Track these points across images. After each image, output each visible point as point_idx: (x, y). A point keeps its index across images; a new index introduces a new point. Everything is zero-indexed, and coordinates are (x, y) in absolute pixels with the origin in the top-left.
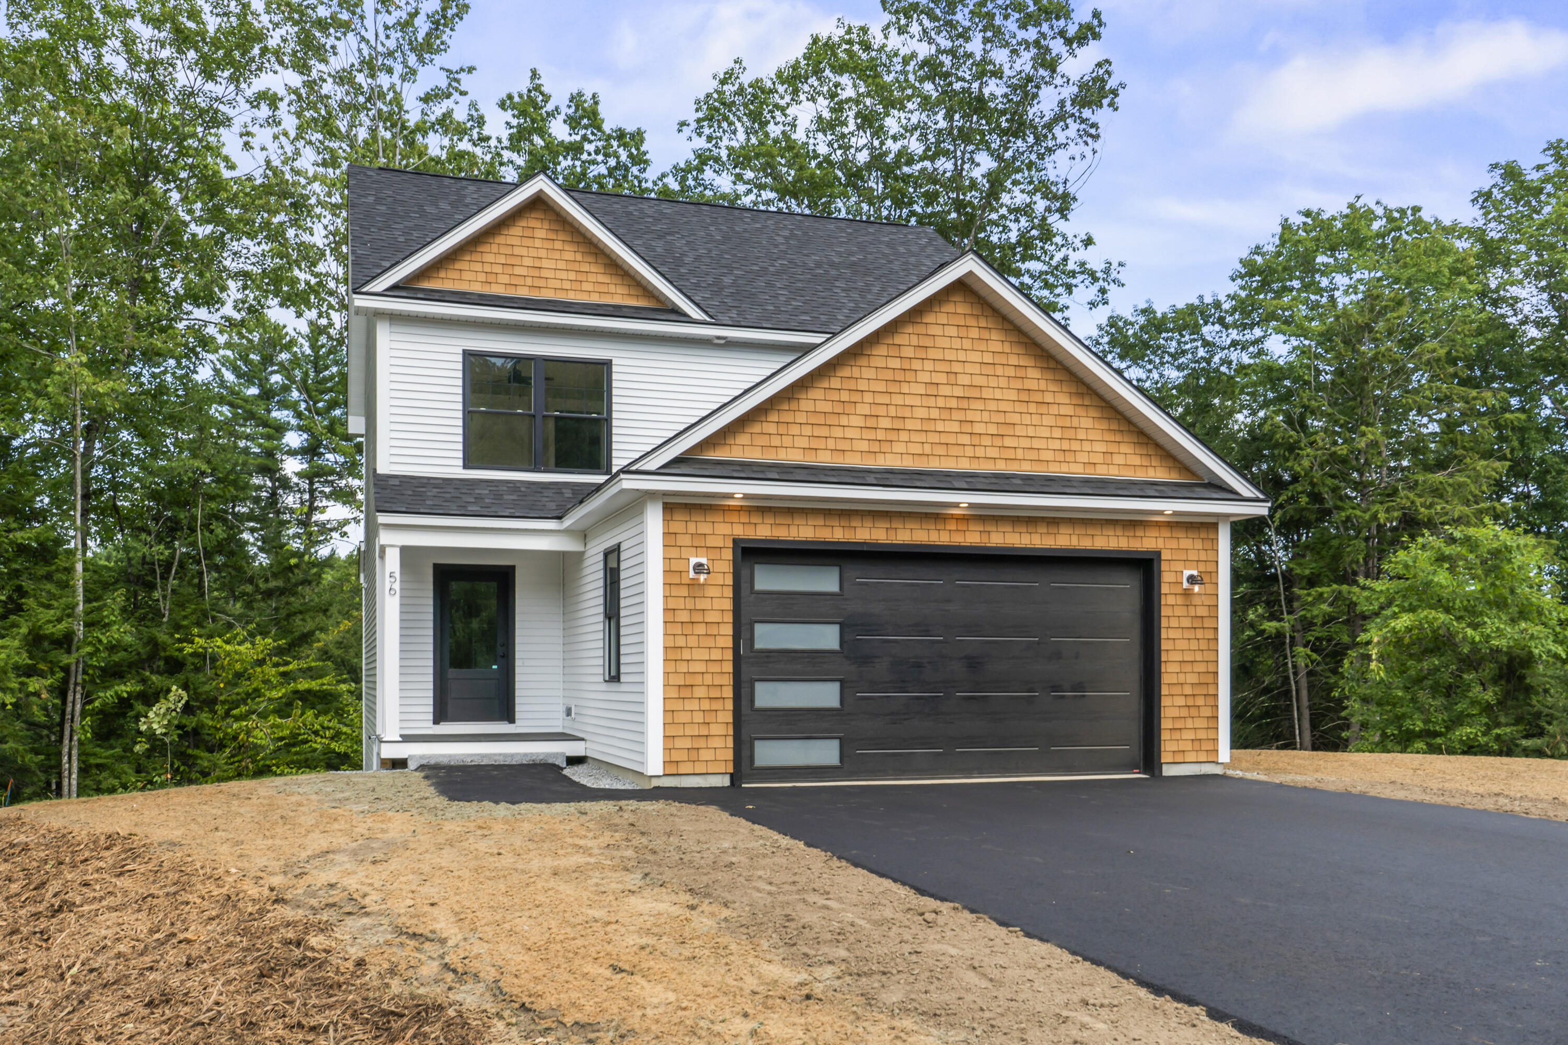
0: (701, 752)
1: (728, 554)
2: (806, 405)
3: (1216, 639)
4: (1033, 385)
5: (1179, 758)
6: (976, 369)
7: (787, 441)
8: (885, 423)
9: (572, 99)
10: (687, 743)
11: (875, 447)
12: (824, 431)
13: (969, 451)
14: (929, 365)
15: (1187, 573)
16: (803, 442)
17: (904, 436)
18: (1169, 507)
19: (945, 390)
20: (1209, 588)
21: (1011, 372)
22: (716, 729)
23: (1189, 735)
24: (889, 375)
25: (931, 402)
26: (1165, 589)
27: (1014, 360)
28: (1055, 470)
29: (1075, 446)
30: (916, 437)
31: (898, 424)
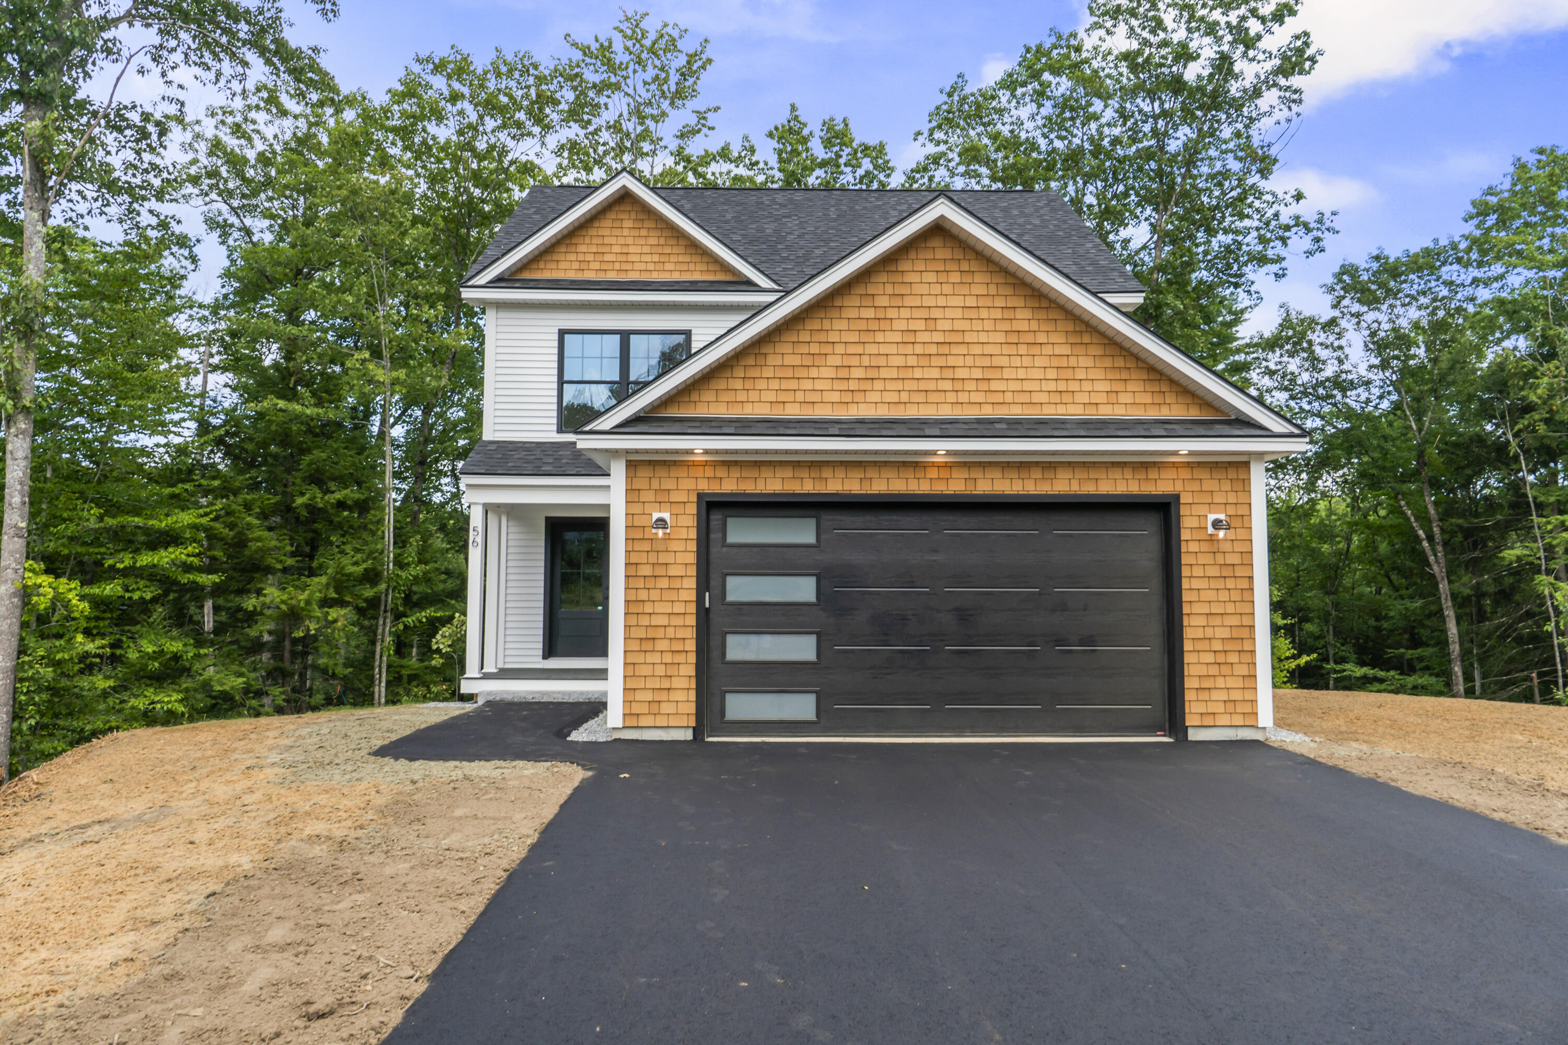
0: (662, 705)
1: (692, 509)
2: (773, 360)
3: (1252, 589)
4: (1024, 326)
5: (1208, 721)
6: (958, 313)
7: (754, 396)
8: (858, 373)
9: (824, 124)
10: (649, 696)
11: (848, 398)
12: (793, 385)
13: (951, 397)
14: (905, 313)
15: (1212, 517)
16: (770, 396)
17: (878, 385)
18: (1184, 446)
19: (923, 337)
20: (1241, 534)
21: (998, 314)
22: (677, 683)
23: (1223, 696)
24: (862, 325)
25: (909, 349)
26: (1185, 535)
27: (1000, 302)
28: (1049, 412)
29: (1073, 386)
30: (891, 386)
31: (872, 374)
